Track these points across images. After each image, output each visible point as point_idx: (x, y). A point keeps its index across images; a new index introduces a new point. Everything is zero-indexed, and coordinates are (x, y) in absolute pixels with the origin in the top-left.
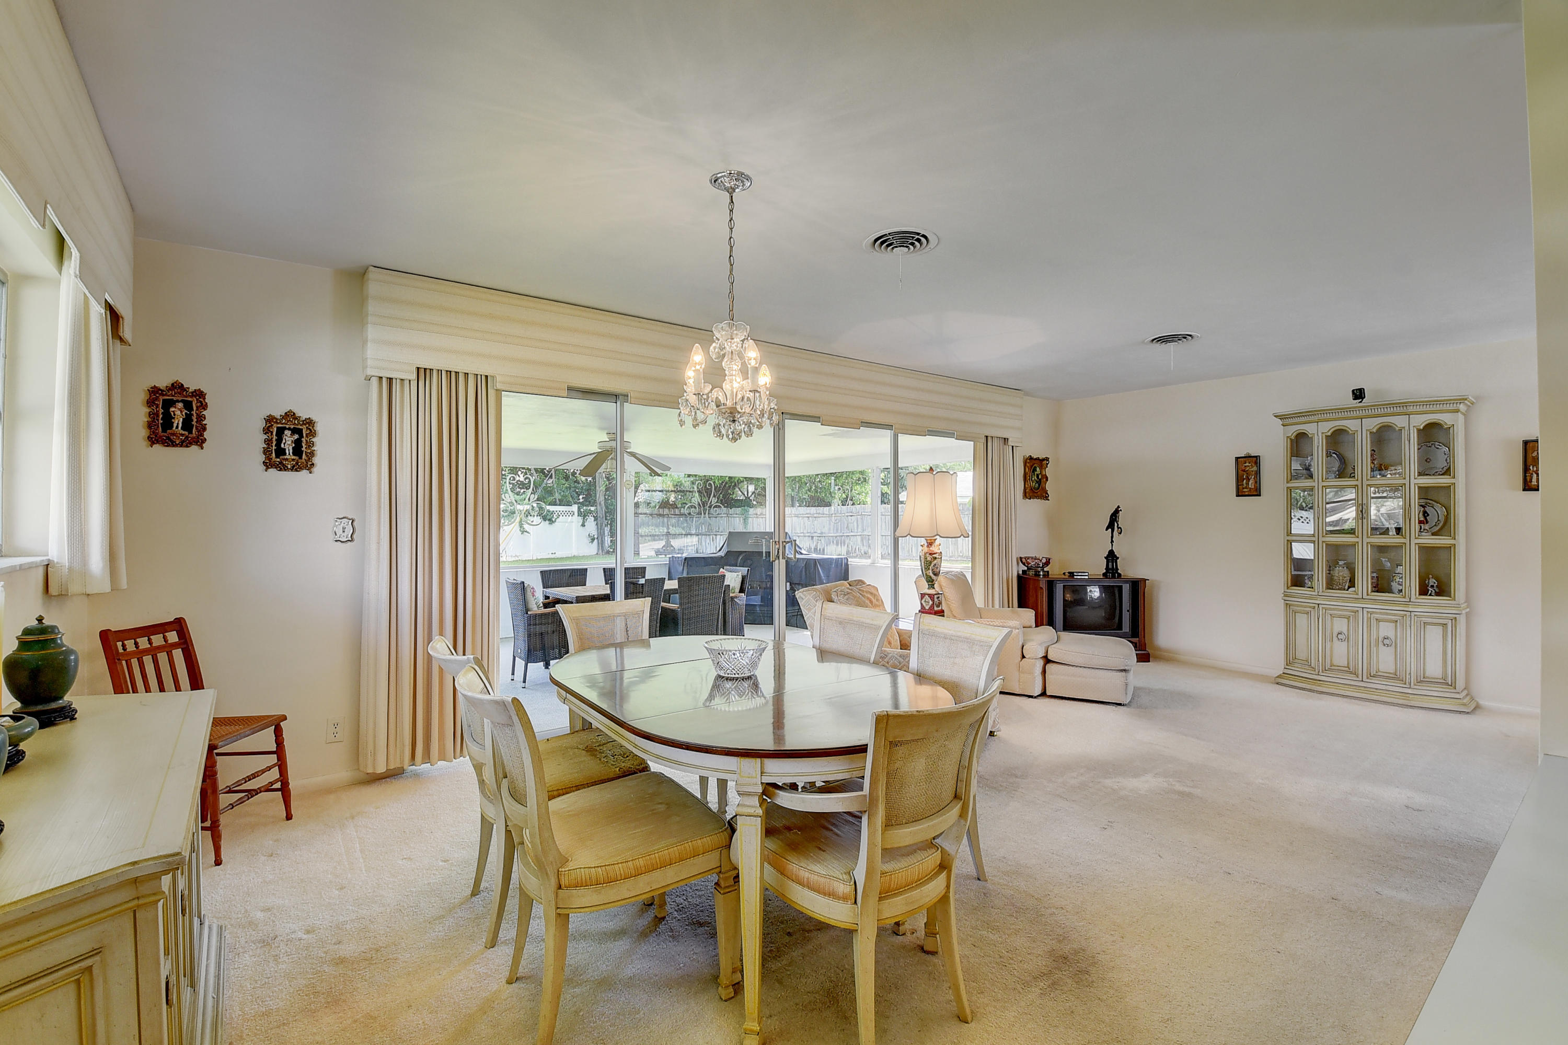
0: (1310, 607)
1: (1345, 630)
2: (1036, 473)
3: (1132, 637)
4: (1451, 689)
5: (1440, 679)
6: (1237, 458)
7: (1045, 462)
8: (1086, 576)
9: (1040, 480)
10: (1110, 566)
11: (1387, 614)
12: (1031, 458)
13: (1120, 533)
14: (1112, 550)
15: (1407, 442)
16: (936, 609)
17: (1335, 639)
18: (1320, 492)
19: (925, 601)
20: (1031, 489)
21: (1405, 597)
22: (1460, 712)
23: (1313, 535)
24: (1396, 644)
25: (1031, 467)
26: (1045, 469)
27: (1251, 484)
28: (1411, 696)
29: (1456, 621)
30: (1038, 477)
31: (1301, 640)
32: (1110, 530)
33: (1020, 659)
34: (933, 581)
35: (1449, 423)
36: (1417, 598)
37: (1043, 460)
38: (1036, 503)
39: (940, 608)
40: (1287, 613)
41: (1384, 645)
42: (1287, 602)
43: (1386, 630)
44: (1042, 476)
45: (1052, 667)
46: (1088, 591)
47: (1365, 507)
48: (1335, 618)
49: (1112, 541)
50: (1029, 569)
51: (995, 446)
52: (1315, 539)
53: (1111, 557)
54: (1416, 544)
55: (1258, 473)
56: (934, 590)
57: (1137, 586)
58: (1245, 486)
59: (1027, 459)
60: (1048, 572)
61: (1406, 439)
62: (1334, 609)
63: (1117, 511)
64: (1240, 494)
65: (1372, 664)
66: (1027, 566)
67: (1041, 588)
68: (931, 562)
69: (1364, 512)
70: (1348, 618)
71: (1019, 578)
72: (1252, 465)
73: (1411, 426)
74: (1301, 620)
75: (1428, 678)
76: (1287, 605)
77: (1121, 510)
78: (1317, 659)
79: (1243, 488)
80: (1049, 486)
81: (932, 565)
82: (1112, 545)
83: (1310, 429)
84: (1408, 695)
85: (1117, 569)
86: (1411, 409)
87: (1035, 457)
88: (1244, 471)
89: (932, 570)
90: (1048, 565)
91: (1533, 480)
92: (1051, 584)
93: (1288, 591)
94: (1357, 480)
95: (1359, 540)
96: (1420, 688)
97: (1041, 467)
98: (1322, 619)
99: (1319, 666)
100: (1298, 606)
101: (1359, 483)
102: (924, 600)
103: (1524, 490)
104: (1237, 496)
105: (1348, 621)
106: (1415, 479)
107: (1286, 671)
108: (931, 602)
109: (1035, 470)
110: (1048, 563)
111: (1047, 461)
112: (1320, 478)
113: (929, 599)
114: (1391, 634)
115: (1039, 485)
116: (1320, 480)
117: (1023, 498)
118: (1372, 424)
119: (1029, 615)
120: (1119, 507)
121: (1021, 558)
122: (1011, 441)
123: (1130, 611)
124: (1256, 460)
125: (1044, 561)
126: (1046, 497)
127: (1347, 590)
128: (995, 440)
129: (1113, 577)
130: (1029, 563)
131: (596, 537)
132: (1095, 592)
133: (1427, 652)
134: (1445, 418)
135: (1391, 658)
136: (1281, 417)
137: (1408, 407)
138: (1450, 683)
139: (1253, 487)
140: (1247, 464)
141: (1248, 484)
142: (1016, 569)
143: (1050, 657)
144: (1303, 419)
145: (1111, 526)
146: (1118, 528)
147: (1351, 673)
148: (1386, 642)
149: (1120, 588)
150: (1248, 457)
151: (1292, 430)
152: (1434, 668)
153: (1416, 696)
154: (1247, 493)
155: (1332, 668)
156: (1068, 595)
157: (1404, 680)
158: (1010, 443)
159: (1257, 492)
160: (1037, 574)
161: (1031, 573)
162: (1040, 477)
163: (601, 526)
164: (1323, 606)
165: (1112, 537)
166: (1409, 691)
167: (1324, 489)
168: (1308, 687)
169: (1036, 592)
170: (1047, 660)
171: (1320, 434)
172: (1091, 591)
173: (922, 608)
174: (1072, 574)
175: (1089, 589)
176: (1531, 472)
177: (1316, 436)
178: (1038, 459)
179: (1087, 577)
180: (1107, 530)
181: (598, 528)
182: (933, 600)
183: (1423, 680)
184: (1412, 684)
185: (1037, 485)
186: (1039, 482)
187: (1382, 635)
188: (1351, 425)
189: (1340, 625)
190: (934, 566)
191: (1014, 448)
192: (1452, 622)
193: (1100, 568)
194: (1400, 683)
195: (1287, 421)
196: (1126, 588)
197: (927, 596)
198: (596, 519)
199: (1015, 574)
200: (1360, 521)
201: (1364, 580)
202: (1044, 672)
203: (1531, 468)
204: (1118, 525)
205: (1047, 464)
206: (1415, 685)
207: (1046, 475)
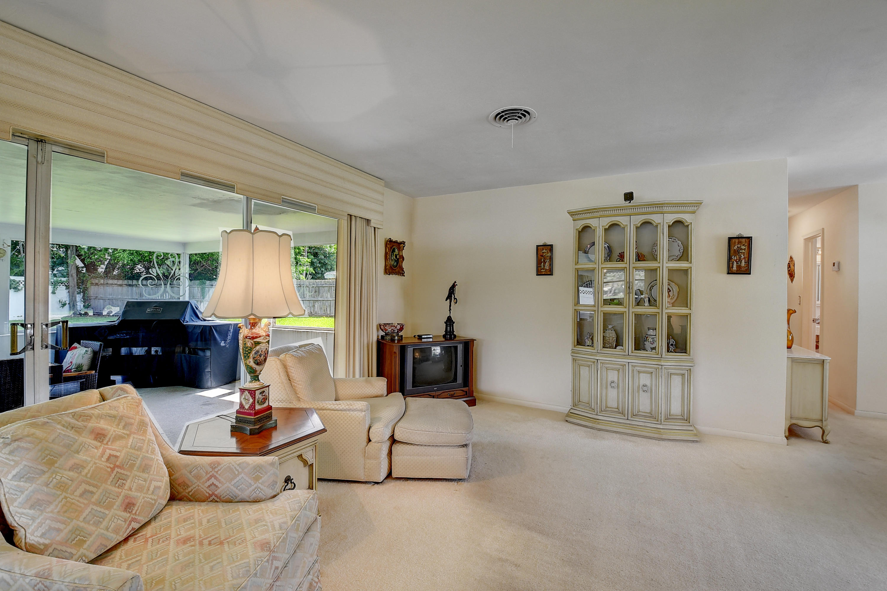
0: (591, 362)
1: (616, 380)
2: (395, 253)
3: (464, 387)
4: (686, 423)
5: (680, 416)
6: (538, 246)
7: (402, 245)
8: (431, 338)
9: (398, 259)
10: (449, 330)
11: (646, 367)
12: (390, 241)
13: (456, 303)
14: (450, 316)
15: (662, 234)
16: (258, 407)
17: (609, 386)
18: (600, 271)
19: (245, 398)
20: (391, 266)
21: (658, 354)
22: (693, 441)
23: (594, 306)
24: (651, 389)
25: (391, 248)
26: (402, 251)
27: (547, 267)
28: (662, 431)
29: (690, 371)
30: (396, 257)
31: (584, 386)
32: (449, 300)
33: (366, 444)
34: (256, 371)
35: (689, 221)
36: (666, 355)
37: (401, 243)
38: (394, 278)
39: (266, 405)
40: (574, 366)
41: (644, 391)
42: (574, 357)
43: (645, 379)
44: (400, 256)
45: (398, 448)
46: (433, 349)
47: (631, 284)
48: (609, 371)
49: (450, 309)
50: (386, 334)
51: (358, 226)
52: (596, 309)
53: (449, 322)
54: (666, 313)
55: (551, 258)
56: (258, 383)
57: (468, 345)
58: (542, 267)
59: (387, 241)
60: (402, 336)
61: (661, 232)
62: (608, 363)
63: (454, 286)
64: (539, 274)
65: (635, 405)
66: (385, 332)
67: (395, 353)
68: (251, 349)
69: (630, 288)
70: (618, 371)
71: (379, 343)
72: (547, 252)
73: (664, 222)
74: (585, 372)
75: (673, 415)
76: (574, 360)
77: (457, 285)
78: (596, 403)
79: (541, 269)
80: (405, 265)
81: (253, 352)
82: (450, 312)
83: (593, 223)
84: (658, 430)
85: (453, 331)
86: (665, 209)
87: (394, 240)
88: (542, 256)
89: (254, 358)
90: (401, 331)
91: (734, 267)
92: (403, 349)
93: (575, 349)
94: (626, 263)
95: (627, 310)
96: (667, 423)
97: (399, 249)
98: (600, 371)
99: (597, 408)
100: (582, 360)
101: (627, 266)
102: (243, 397)
103: (728, 273)
104: (537, 275)
105: (618, 373)
106: (666, 263)
107: (572, 411)
108: (251, 400)
109: (394, 251)
110: (401, 329)
111: (404, 244)
112: (600, 261)
113: (249, 395)
114: (648, 383)
115: (397, 264)
116: (600, 263)
117: (384, 274)
118: (638, 220)
119: (381, 384)
120: (455, 282)
121: (380, 325)
122: (374, 223)
123: (463, 366)
124: (550, 248)
125: (399, 327)
126: (403, 274)
127: (615, 348)
128: (358, 219)
129: (451, 339)
130: (386, 330)
131: (67, 302)
132: (437, 350)
133: (672, 396)
134: (686, 218)
135: (648, 402)
136: (572, 214)
137: (663, 208)
138: (686, 419)
139: (548, 268)
140: (544, 251)
141: (544, 266)
142: (374, 335)
143: (396, 437)
144: (588, 215)
145: (449, 297)
146: (455, 299)
147: (620, 413)
148: (645, 388)
149: (456, 348)
150: (545, 245)
151: (580, 224)
152: (676, 408)
153: (665, 431)
154: (543, 273)
155: (606, 410)
156: (417, 354)
157: (657, 418)
158: (373, 224)
159: (550, 273)
160: (393, 340)
161: (388, 338)
162: (398, 257)
163: (73, 293)
164: (601, 361)
165: (450, 306)
166: (661, 427)
167: (603, 270)
168: (590, 424)
169: (391, 356)
170: (393, 441)
171: (601, 227)
172: (434, 350)
173: (240, 408)
174: (420, 337)
175: (433, 348)
176: (733, 261)
177: (598, 228)
178: (396, 242)
179: (431, 340)
180: (446, 300)
181: (69, 295)
182: (254, 398)
183: (669, 418)
184: (662, 421)
185: (395, 263)
186: (397, 261)
187: (642, 383)
188: (623, 220)
189: (613, 376)
190: (255, 353)
191: (376, 229)
192: (688, 372)
193: (441, 330)
194: (654, 421)
195: (576, 217)
196: (460, 348)
197: (247, 392)
198: (67, 287)
199: (375, 339)
200: (628, 295)
201: (629, 341)
202: (390, 453)
203: (733, 257)
204: (454, 296)
205: (404, 247)
206: (664, 422)
207: (402, 256)
